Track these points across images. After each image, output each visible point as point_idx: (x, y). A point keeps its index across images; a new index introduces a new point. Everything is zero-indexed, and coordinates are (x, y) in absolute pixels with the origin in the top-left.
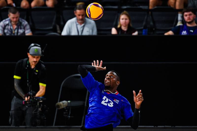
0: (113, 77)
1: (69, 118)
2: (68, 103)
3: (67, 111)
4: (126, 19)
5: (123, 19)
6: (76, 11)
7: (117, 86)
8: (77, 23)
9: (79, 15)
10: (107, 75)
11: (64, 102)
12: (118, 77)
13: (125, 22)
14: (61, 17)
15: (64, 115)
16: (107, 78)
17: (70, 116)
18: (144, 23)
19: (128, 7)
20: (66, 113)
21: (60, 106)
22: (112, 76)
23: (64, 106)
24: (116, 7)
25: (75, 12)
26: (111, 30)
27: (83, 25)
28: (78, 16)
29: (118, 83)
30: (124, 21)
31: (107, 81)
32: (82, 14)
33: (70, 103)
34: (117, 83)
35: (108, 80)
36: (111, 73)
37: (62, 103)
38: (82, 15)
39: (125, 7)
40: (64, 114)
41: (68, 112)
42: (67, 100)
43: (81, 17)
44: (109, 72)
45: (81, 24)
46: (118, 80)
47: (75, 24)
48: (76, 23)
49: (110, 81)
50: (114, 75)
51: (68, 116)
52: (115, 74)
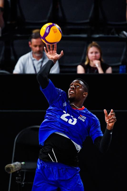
0: (79, 87)
1: (23, 184)
2: (22, 164)
3: (20, 175)
4: (96, 53)
5: (92, 53)
6: (31, 41)
7: (85, 99)
8: (33, 59)
9: (36, 46)
10: (71, 84)
11: (17, 163)
12: (85, 86)
13: (96, 56)
14: (11, 49)
15: (16, 181)
16: (71, 88)
17: (24, 182)
18: (122, 58)
19: (101, 35)
20: (19, 178)
21: (11, 169)
22: (78, 85)
23: (16, 169)
24: (85, 36)
25: (30, 43)
26: (76, 67)
27: (41, 60)
28: (34, 48)
29: (86, 95)
30: (94, 55)
31: (72, 92)
32: (39, 44)
33: (25, 164)
34: (84, 95)
35: (72, 90)
36: (76, 82)
37: (14, 165)
38: (40, 46)
39: (97, 36)
40: (17, 179)
41: (22, 177)
42: (21, 161)
43: (37, 49)
44: (75, 81)
45: (38, 58)
46: (85, 90)
47: (30, 60)
48: (31, 58)
49: (75, 92)
50: (80, 84)
51: (22, 181)
52: (82, 83)
